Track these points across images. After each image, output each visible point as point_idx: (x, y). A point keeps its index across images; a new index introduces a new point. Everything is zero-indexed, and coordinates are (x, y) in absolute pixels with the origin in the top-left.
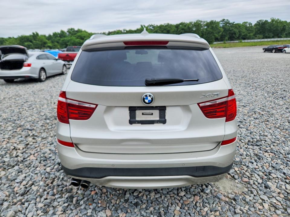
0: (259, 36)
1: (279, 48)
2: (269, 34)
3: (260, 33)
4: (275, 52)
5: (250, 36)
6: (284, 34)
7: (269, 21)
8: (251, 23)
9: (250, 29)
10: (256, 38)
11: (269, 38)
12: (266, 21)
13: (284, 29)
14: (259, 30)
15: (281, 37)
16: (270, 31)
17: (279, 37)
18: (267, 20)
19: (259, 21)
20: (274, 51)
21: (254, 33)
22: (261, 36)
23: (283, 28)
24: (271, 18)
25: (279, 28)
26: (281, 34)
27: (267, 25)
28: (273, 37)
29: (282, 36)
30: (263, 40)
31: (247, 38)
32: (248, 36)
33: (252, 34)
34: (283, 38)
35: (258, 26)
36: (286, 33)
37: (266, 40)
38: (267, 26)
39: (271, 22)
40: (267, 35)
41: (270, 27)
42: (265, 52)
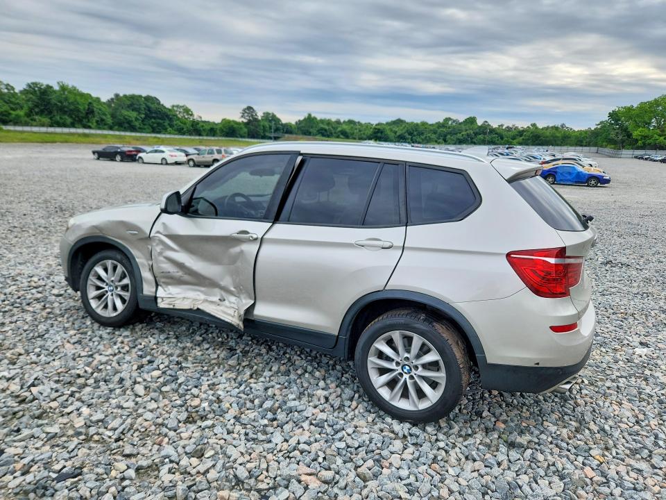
0: (40, 118)
1: (128, 153)
2: (63, 117)
3: (41, 113)
4: (122, 161)
5: (18, 116)
6: (94, 121)
7: (56, 88)
8: (12, 85)
9: (13, 100)
10: (34, 123)
11: (65, 125)
12: (49, 87)
13: (90, 112)
14: (36, 106)
15: (90, 127)
16: (62, 110)
17: (85, 127)
18: (51, 85)
19: (33, 83)
20: (118, 158)
21: (26, 109)
22: (46, 120)
23: (89, 109)
24: (58, 83)
25: (81, 108)
26: (87, 120)
27: (54, 96)
28: (73, 125)
29: (90, 124)
30: (51, 130)
31: (11, 121)
32: (13, 116)
33: (21, 113)
34: (93, 129)
35: (31, 96)
36: (96, 118)
37: (58, 130)
38: (54, 99)
39: (59, 91)
40: (58, 118)
41: (60, 102)
42: (98, 159)
